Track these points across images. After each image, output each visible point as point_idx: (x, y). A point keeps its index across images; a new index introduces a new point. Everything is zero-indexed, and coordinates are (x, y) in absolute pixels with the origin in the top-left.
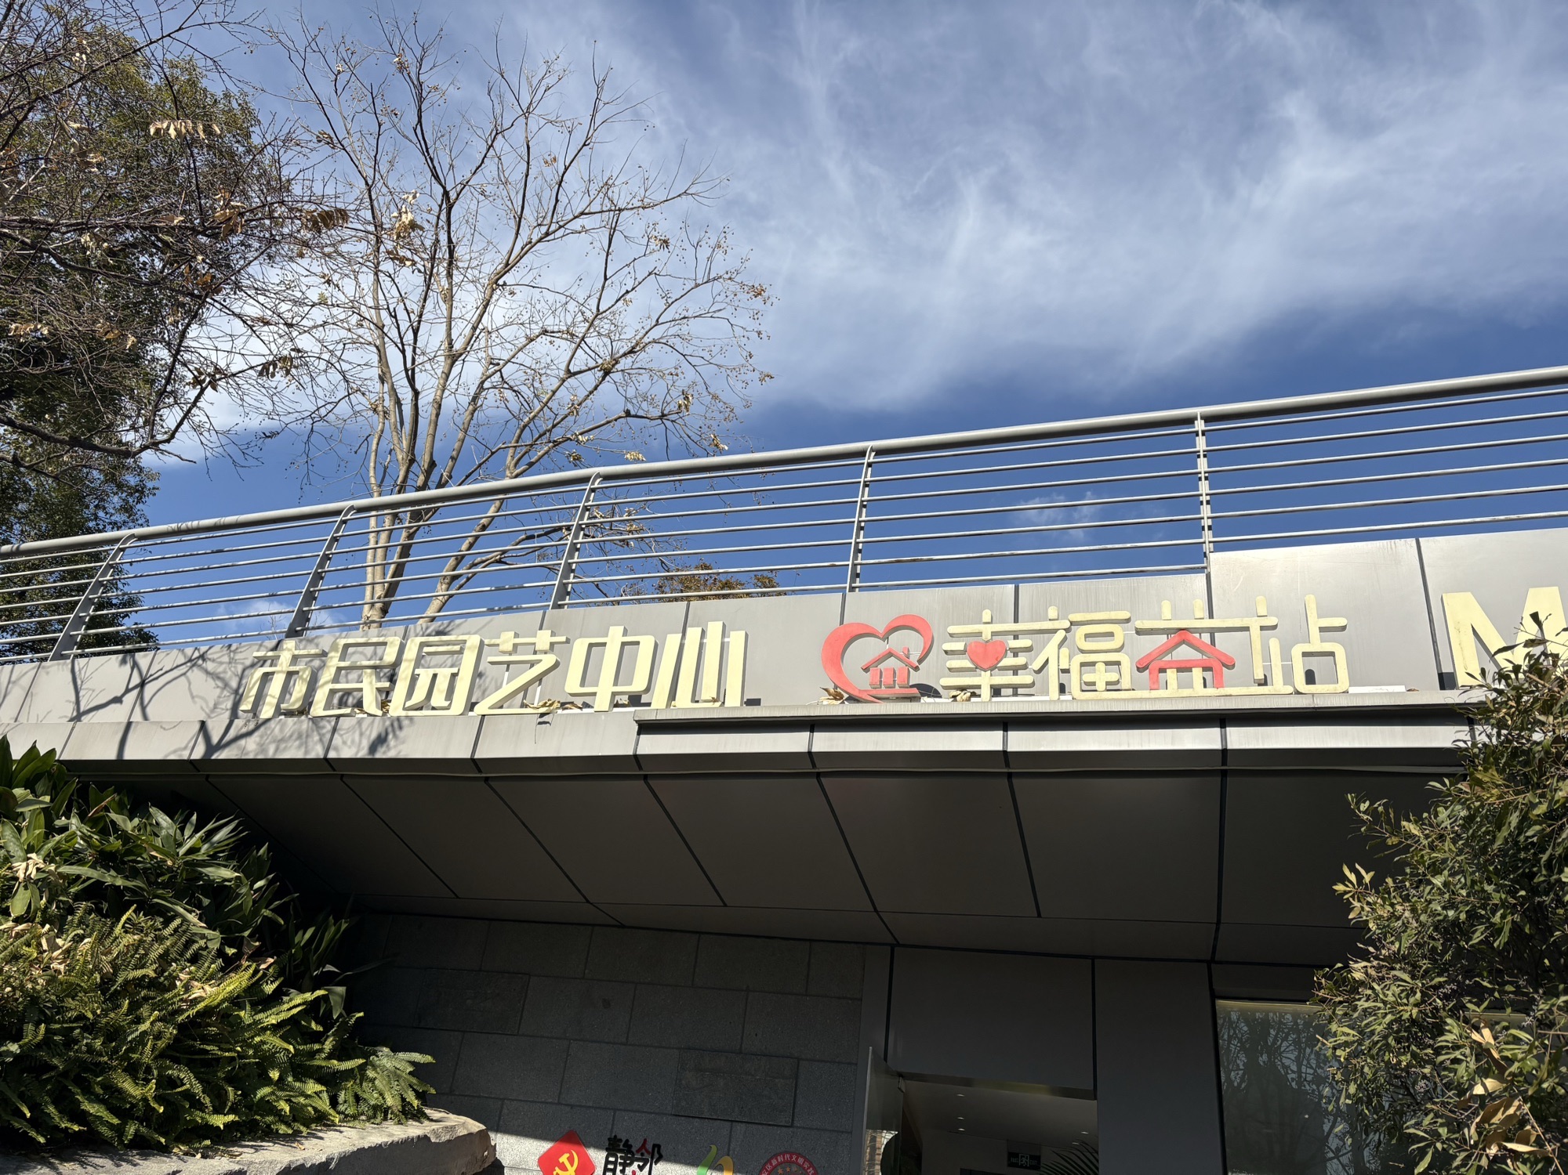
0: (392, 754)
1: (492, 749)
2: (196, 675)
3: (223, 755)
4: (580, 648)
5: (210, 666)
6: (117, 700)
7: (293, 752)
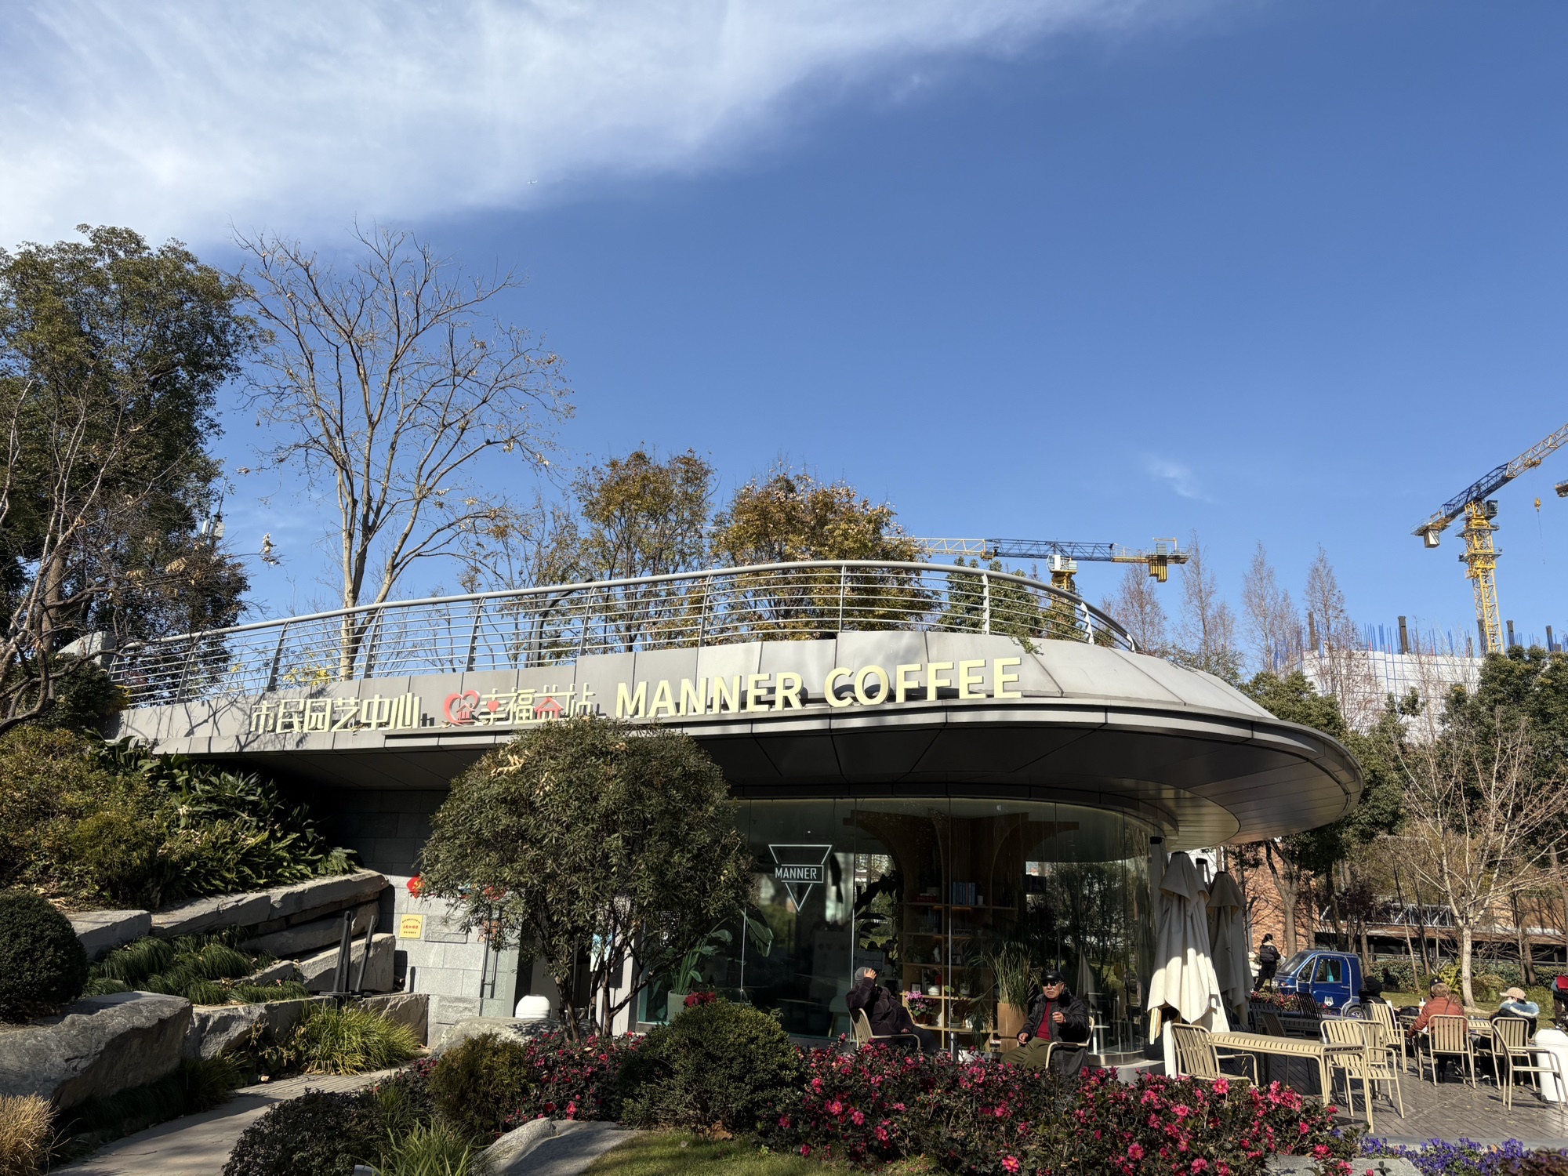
0: (304, 748)
1: (339, 746)
2: (234, 709)
3: (246, 750)
4: (365, 703)
5: (239, 705)
6: (206, 721)
7: (270, 748)
